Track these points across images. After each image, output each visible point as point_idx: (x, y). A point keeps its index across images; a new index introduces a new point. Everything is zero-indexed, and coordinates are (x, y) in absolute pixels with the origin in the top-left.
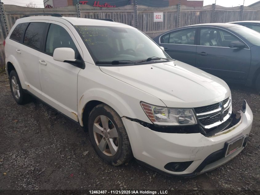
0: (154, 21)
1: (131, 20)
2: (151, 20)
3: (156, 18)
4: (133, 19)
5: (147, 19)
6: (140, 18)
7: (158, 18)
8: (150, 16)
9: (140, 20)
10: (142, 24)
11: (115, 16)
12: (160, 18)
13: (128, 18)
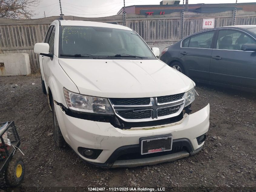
0: (203, 28)
1: (177, 27)
2: (200, 26)
3: (206, 25)
4: (179, 26)
5: (195, 25)
6: (187, 25)
7: (208, 25)
8: (199, 23)
9: (187, 26)
10: (189, 31)
11: (160, 24)
12: (210, 25)
13: (173, 25)
